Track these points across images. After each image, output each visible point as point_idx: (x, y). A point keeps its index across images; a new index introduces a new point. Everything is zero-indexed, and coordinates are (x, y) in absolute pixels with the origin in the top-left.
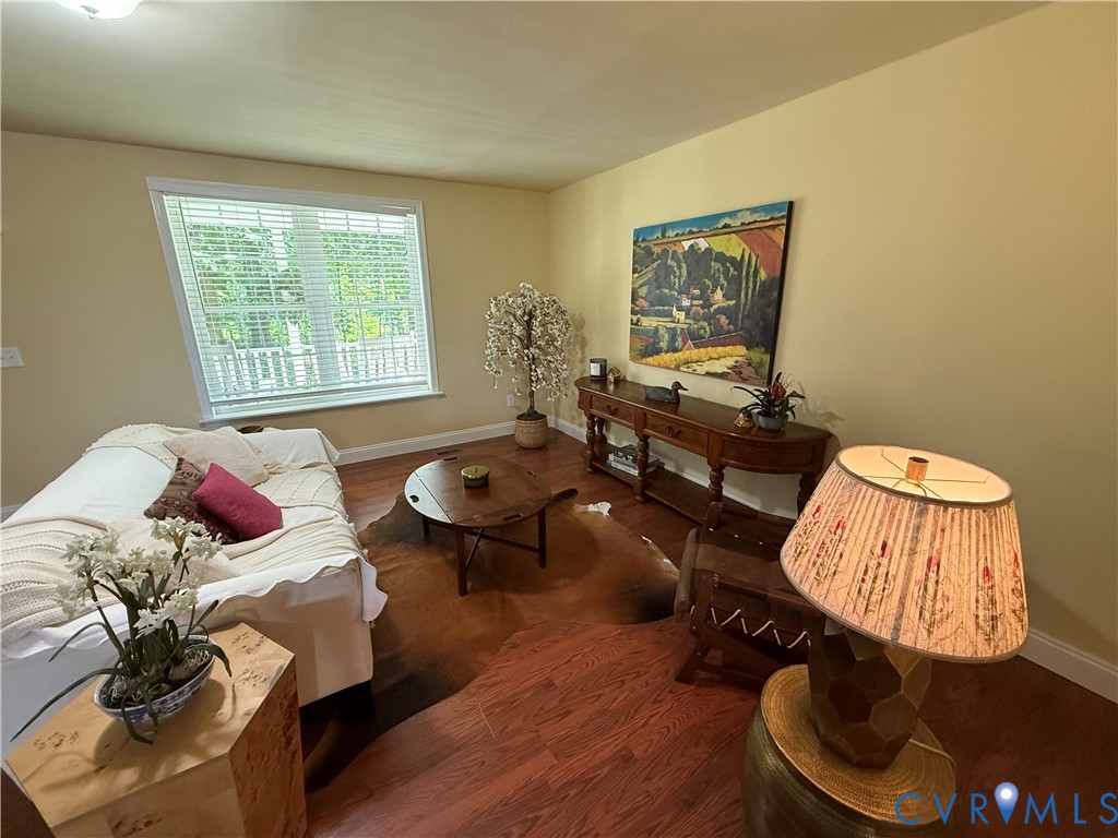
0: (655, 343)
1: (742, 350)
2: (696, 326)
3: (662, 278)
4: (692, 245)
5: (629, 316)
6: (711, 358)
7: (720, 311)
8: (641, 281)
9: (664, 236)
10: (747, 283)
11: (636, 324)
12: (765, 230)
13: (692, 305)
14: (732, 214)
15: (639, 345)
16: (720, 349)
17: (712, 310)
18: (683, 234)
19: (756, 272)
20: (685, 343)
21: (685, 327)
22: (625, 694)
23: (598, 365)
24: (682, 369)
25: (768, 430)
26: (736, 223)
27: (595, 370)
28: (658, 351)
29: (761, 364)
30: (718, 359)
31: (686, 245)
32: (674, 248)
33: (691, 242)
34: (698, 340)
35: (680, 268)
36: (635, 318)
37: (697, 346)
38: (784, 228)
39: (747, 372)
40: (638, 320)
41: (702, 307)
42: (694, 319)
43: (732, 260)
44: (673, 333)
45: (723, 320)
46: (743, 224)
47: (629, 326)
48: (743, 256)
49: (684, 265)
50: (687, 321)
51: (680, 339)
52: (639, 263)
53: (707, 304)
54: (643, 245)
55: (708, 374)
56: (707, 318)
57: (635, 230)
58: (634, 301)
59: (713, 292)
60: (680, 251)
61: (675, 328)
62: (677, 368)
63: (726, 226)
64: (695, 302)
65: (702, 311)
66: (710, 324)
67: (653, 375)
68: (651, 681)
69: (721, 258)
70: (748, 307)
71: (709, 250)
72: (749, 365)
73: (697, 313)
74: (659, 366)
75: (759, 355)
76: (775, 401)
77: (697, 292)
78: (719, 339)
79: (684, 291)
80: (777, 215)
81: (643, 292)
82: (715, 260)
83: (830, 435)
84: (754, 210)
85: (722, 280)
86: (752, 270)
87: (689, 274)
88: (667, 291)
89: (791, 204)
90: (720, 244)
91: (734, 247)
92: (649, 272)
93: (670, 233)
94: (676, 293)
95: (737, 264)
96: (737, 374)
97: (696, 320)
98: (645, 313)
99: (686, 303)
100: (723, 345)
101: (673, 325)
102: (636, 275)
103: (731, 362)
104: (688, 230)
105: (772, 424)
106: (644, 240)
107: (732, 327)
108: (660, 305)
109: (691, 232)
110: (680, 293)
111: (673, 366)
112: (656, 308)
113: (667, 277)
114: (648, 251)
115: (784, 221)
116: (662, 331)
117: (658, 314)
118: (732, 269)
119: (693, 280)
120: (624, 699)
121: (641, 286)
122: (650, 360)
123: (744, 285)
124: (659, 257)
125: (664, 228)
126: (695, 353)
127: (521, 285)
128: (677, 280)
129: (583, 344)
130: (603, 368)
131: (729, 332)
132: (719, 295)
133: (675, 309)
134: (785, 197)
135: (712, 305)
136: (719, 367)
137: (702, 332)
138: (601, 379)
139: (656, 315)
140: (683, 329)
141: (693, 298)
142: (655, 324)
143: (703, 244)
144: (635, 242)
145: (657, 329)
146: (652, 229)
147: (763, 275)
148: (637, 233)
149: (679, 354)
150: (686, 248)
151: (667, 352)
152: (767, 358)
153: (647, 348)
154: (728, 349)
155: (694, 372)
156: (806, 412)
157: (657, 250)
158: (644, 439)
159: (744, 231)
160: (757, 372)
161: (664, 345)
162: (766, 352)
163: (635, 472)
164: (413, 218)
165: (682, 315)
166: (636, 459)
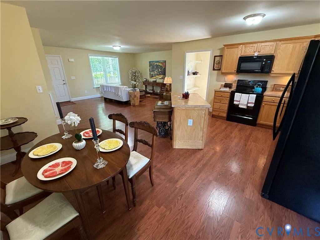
1: (162, 75)
3: (153, 67)
5: (149, 72)
10: (162, 68)
12: (163, 63)
14: (160, 61)
15: (151, 76)
16: (160, 76)
27: (145, 80)
28: (153, 77)
32: (154, 64)
35: (155, 66)
47: (149, 74)
52: (150, 65)
53: (158, 71)
56: (159, 72)
61: (155, 74)
62: (156, 78)
67: (152, 80)
69: (159, 65)
70: (162, 71)
79: (156, 69)
81: (151, 69)
84: (162, 61)
85: (160, 68)
88: (154, 69)
91: (161, 65)
92: (151, 67)
95: (161, 66)
96: (162, 78)
99: (156, 70)
104: (156, 62)
107: (161, 73)
108: (153, 71)
115: (165, 62)
119: (157, 68)
125: (153, 61)
126: (158, 76)
127: (134, 68)
129: (142, 77)
132: (160, 70)
134: (165, 60)
136: (160, 78)
137: (158, 74)
138: (146, 81)
142: (152, 73)
143: (157, 64)
146: (151, 61)
147: (164, 68)
148: (150, 62)
153: (152, 76)
157: (152, 64)
158: (153, 88)
159: (161, 63)
160: (164, 78)
161: (154, 76)
163: (152, 92)
164: (117, 58)
165: (156, 72)
166: (152, 90)
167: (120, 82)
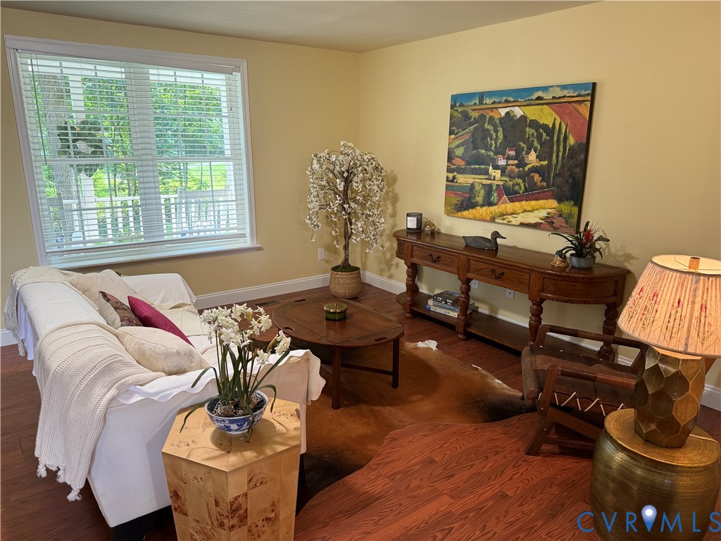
0: (470, 198)
1: (553, 203)
2: (511, 183)
3: (479, 139)
4: (508, 113)
5: (445, 174)
6: (525, 211)
7: (534, 170)
8: (458, 142)
9: (481, 102)
10: (558, 147)
11: (452, 181)
12: (574, 105)
13: (508, 165)
14: (545, 89)
15: (454, 200)
16: (533, 203)
17: (526, 169)
18: (500, 103)
19: (566, 138)
20: (500, 198)
21: (501, 183)
22: (491, 464)
23: (415, 219)
24: (497, 220)
25: (580, 269)
26: (548, 96)
27: (412, 223)
28: (474, 205)
29: (570, 215)
30: (532, 211)
31: (503, 112)
32: (491, 114)
33: (508, 109)
34: (513, 195)
35: (496, 131)
36: (451, 176)
37: (512, 201)
38: (589, 104)
39: (558, 222)
40: (454, 177)
41: (517, 166)
42: (510, 177)
43: (545, 127)
44: (489, 189)
45: (537, 177)
46: (554, 98)
47: (445, 183)
48: (554, 124)
49: (500, 129)
50: (504, 178)
51: (495, 195)
52: (457, 124)
53: (522, 164)
54: (460, 110)
55: (522, 225)
56: (522, 176)
57: (452, 96)
58: (450, 159)
59: (528, 153)
60: (497, 117)
61: (490, 186)
62: (493, 220)
63: (539, 98)
64: (511, 162)
65: (516, 170)
66: (524, 181)
68: (508, 456)
69: (535, 124)
70: (559, 167)
71: (524, 118)
72: (560, 216)
73: (512, 171)
74: (475, 219)
75: (567, 207)
76: (584, 245)
77: (513, 153)
78: (532, 193)
79: (500, 151)
80: (583, 92)
81: (460, 152)
82: (529, 126)
83: (629, 272)
84: (564, 87)
85: (536, 143)
86: (562, 136)
87: (505, 137)
88: (484, 151)
89: (594, 85)
90: (533, 113)
91: (546, 116)
92: (466, 134)
93: (488, 101)
94: (492, 154)
95: (550, 131)
96: (549, 224)
97: (511, 178)
98: (461, 171)
99: (502, 162)
100: (536, 199)
101: (489, 182)
102: (453, 136)
103: (543, 213)
104: (504, 99)
105: (583, 263)
106: (461, 105)
107: (545, 184)
108: (476, 163)
109: (507, 101)
110: (496, 153)
111: (488, 218)
112: (473, 166)
113: (484, 139)
114: (466, 116)
115: (589, 98)
116: (477, 187)
117: (474, 172)
118: (544, 135)
119: (508, 142)
120: (491, 466)
121: (458, 146)
122: (465, 213)
123: (555, 148)
124: (476, 121)
125: (482, 96)
126: (510, 207)
127: (342, 143)
128: (493, 142)
129: (395, 200)
130: (419, 222)
131: (542, 187)
132: (532, 157)
133: (491, 168)
134: (590, 79)
135: (526, 164)
136: (533, 218)
137: (517, 188)
138: (418, 231)
139: (473, 173)
140: (498, 186)
141: (509, 158)
142: (471, 181)
143: (518, 112)
144: (453, 107)
145: (472, 186)
146: (470, 96)
147: (571, 141)
148: (457, 101)
149: (495, 207)
150: (503, 115)
151: (482, 206)
152: (575, 210)
153: (462, 202)
154: (541, 202)
155: (509, 223)
156: (610, 253)
157: (475, 115)
158: (467, 282)
159: (555, 103)
160: (567, 222)
161: (479, 199)
162: (575, 204)
163: (454, 314)
164: (237, 76)
165: (498, 173)
166: (455, 303)
167: (248, 231)
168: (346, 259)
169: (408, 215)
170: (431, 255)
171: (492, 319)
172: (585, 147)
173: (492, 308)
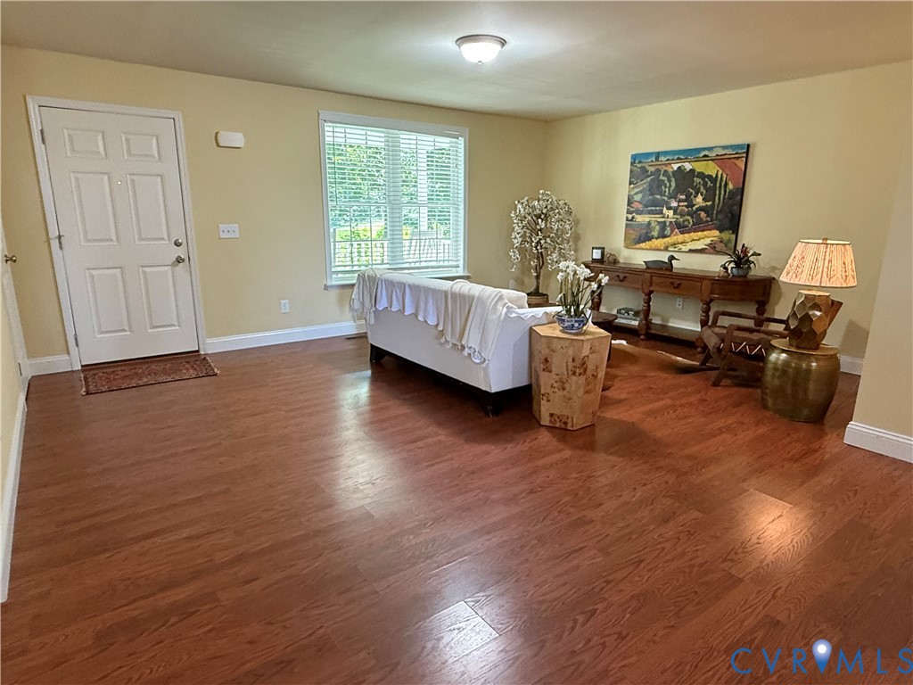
0: (647, 233)
1: (716, 233)
2: (682, 220)
3: (656, 187)
4: (679, 167)
5: (625, 215)
6: (693, 240)
7: (701, 209)
8: (636, 190)
9: (657, 160)
10: (720, 191)
11: (631, 220)
12: (735, 161)
13: (679, 206)
14: (710, 149)
15: (634, 235)
16: (700, 233)
17: (694, 208)
18: (673, 160)
19: (726, 184)
20: (672, 232)
21: (674, 220)
23: (600, 251)
24: (670, 249)
25: (740, 276)
26: (713, 154)
27: (597, 255)
28: (650, 239)
29: (729, 241)
30: (699, 240)
31: (675, 167)
32: (665, 168)
33: (680, 165)
34: (682, 228)
35: (670, 181)
36: (630, 216)
37: (682, 233)
38: (744, 159)
39: (720, 247)
40: (633, 217)
41: (687, 206)
42: (681, 215)
43: (710, 177)
44: (663, 225)
45: (703, 214)
46: (717, 155)
47: (625, 222)
48: (717, 175)
49: (673, 180)
50: (676, 216)
51: (668, 229)
52: (634, 178)
53: (691, 205)
54: (639, 166)
55: (691, 251)
56: (692, 213)
57: (632, 156)
58: (629, 203)
59: (695, 197)
60: (670, 170)
61: (665, 222)
62: (666, 249)
63: (705, 156)
64: (681, 204)
65: (686, 210)
66: (692, 218)
67: (640, 257)
69: (701, 175)
70: (720, 206)
71: (692, 171)
72: (721, 242)
73: (683, 210)
74: (650, 249)
75: (727, 235)
76: (742, 260)
77: (683, 197)
78: (699, 226)
79: (675, 197)
80: (740, 151)
81: (638, 198)
82: (697, 177)
83: (774, 279)
84: (724, 147)
85: (702, 189)
86: (723, 184)
87: (677, 186)
88: (659, 197)
89: (748, 145)
90: (700, 167)
91: (711, 169)
92: (644, 184)
93: (663, 159)
94: (666, 198)
95: (713, 180)
96: (713, 249)
97: (682, 215)
98: (639, 212)
99: (674, 204)
100: (703, 231)
101: (663, 220)
102: (632, 186)
103: (708, 241)
104: (676, 157)
105: (741, 272)
106: (640, 162)
107: (709, 219)
108: (654, 206)
109: (679, 159)
110: (670, 198)
111: (662, 248)
112: (649, 208)
113: (659, 187)
114: (644, 170)
115: (745, 155)
116: (653, 224)
117: (651, 212)
118: (709, 183)
119: (679, 189)
121: (636, 193)
122: (643, 245)
123: (718, 192)
124: (652, 174)
125: (658, 155)
126: (680, 238)
127: (541, 192)
128: (667, 189)
129: (580, 239)
130: (603, 254)
131: (707, 221)
132: (699, 199)
133: (665, 209)
134: (742, 140)
135: (694, 205)
136: (699, 245)
137: (686, 223)
138: (601, 261)
139: (649, 214)
140: (671, 222)
141: (680, 201)
142: (648, 220)
143: (688, 166)
144: (632, 164)
145: (649, 223)
146: (647, 155)
147: (731, 186)
148: (634, 157)
149: (668, 239)
150: (675, 169)
151: (657, 239)
152: (733, 237)
153: (641, 237)
154: (706, 233)
155: (680, 251)
156: (758, 270)
157: (652, 169)
158: (649, 295)
159: (719, 160)
160: (726, 246)
161: (655, 233)
162: (733, 233)
163: (636, 323)
164: (461, 140)
165: (671, 213)
166: (637, 314)
167: (461, 265)
168: (538, 287)
169: (593, 248)
170: (618, 276)
171: (664, 327)
172: (740, 191)
173: (663, 319)
